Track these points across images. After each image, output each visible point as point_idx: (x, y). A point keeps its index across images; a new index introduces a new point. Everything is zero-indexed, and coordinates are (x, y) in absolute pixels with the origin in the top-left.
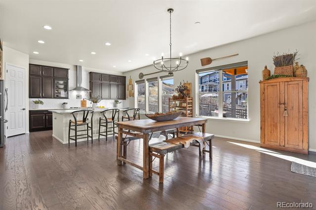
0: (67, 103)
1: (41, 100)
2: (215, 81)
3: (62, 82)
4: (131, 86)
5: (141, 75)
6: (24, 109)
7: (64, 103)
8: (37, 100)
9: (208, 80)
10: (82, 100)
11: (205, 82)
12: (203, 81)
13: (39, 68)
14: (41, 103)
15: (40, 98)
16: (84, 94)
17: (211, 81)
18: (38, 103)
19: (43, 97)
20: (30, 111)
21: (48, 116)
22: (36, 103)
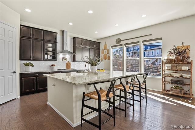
0: (55, 65)
1: (31, 62)
2: (137, 50)
3: (50, 45)
4: (106, 50)
5: (119, 41)
6: (14, 72)
7: (53, 65)
8: (27, 62)
9: (133, 49)
10: (67, 62)
11: (131, 51)
12: (129, 50)
13: (30, 30)
14: (32, 65)
15: (30, 60)
16: (68, 57)
17: (135, 50)
18: (28, 65)
19: (33, 60)
20: (21, 74)
21: (39, 78)
22: (27, 65)
